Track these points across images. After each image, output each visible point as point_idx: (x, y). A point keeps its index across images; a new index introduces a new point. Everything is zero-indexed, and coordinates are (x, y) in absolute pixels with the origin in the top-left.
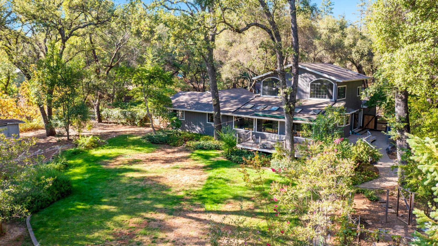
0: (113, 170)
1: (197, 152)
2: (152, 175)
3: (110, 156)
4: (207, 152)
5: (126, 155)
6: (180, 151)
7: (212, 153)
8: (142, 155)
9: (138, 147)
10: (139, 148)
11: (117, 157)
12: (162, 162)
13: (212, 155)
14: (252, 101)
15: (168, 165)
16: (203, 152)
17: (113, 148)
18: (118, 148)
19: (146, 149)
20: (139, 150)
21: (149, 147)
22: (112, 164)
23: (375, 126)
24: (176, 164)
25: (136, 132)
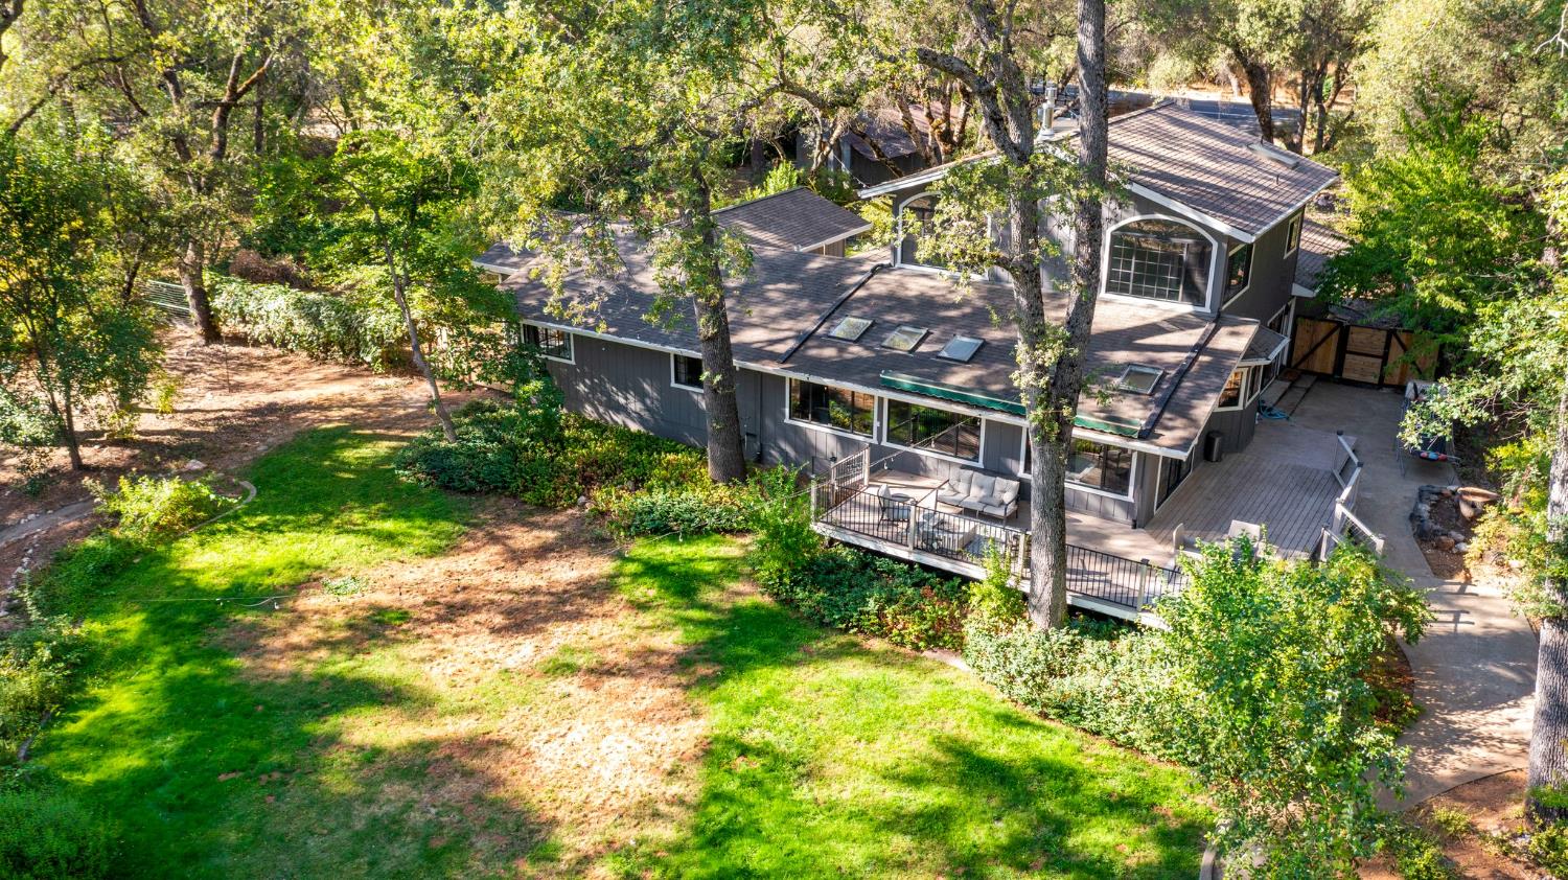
0: (286, 691)
1: (641, 549)
2: (463, 727)
3: (268, 581)
4: (688, 551)
5: (336, 573)
6: (568, 544)
7: (705, 553)
8: (408, 575)
9: (386, 515)
10: (389, 525)
11: (296, 587)
12: (499, 620)
13: (708, 567)
14: (861, 293)
15: (525, 650)
16: (667, 552)
17: (277, 528)
18: (298, 527)
19: (419, 533)
20: (390, 537)
21: (433, 516)
22: (278, 643)
23: (1339, 365)
24: (561, 636)
25: (369, 407)
